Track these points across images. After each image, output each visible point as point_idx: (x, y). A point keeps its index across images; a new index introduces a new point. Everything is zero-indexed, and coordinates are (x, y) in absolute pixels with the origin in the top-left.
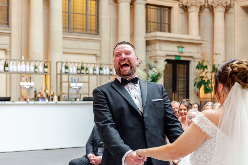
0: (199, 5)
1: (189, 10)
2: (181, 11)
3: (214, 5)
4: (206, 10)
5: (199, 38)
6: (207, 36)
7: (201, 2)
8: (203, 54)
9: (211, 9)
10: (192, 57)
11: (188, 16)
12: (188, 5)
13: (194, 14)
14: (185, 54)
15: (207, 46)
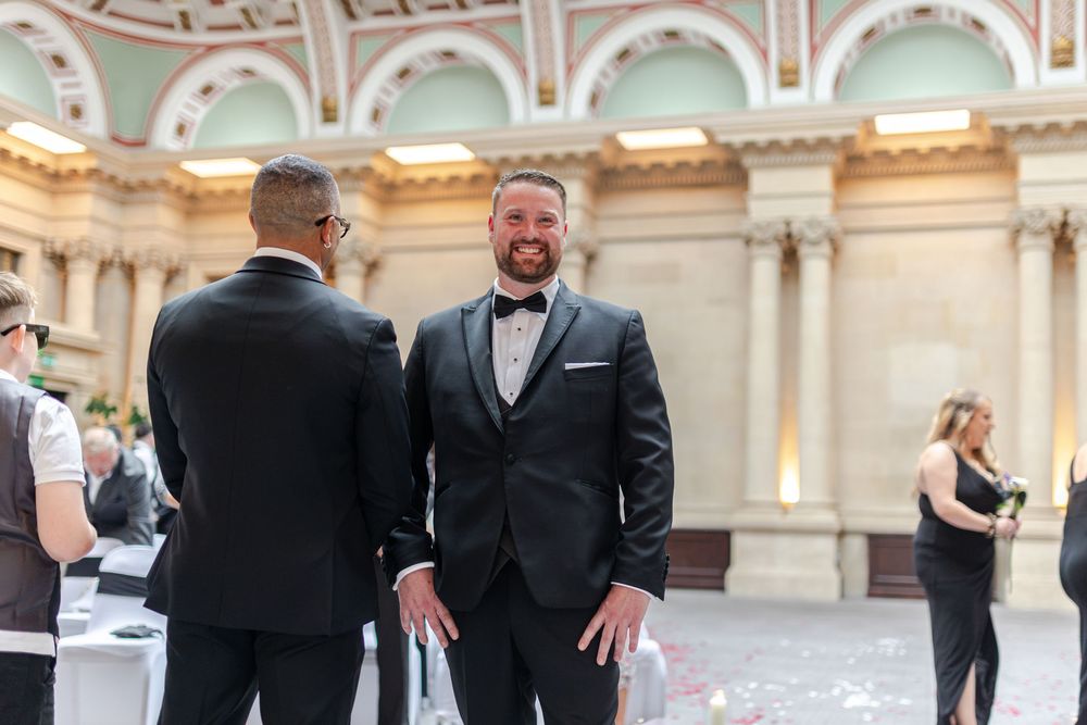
0: (98, 257)
1: (70, 266)
2: (48, 265)
3: (138, 263)
4: (115, 275)
5: (95, 336)
6: (115, 335)
7: (102, 251)
8: (103, 379)
9: (130, 271)
10: (74, 384)
11: (65, 282)
12: (68, 254)
13: (82, 279)
14: (58, 374)
15: (113, 360)
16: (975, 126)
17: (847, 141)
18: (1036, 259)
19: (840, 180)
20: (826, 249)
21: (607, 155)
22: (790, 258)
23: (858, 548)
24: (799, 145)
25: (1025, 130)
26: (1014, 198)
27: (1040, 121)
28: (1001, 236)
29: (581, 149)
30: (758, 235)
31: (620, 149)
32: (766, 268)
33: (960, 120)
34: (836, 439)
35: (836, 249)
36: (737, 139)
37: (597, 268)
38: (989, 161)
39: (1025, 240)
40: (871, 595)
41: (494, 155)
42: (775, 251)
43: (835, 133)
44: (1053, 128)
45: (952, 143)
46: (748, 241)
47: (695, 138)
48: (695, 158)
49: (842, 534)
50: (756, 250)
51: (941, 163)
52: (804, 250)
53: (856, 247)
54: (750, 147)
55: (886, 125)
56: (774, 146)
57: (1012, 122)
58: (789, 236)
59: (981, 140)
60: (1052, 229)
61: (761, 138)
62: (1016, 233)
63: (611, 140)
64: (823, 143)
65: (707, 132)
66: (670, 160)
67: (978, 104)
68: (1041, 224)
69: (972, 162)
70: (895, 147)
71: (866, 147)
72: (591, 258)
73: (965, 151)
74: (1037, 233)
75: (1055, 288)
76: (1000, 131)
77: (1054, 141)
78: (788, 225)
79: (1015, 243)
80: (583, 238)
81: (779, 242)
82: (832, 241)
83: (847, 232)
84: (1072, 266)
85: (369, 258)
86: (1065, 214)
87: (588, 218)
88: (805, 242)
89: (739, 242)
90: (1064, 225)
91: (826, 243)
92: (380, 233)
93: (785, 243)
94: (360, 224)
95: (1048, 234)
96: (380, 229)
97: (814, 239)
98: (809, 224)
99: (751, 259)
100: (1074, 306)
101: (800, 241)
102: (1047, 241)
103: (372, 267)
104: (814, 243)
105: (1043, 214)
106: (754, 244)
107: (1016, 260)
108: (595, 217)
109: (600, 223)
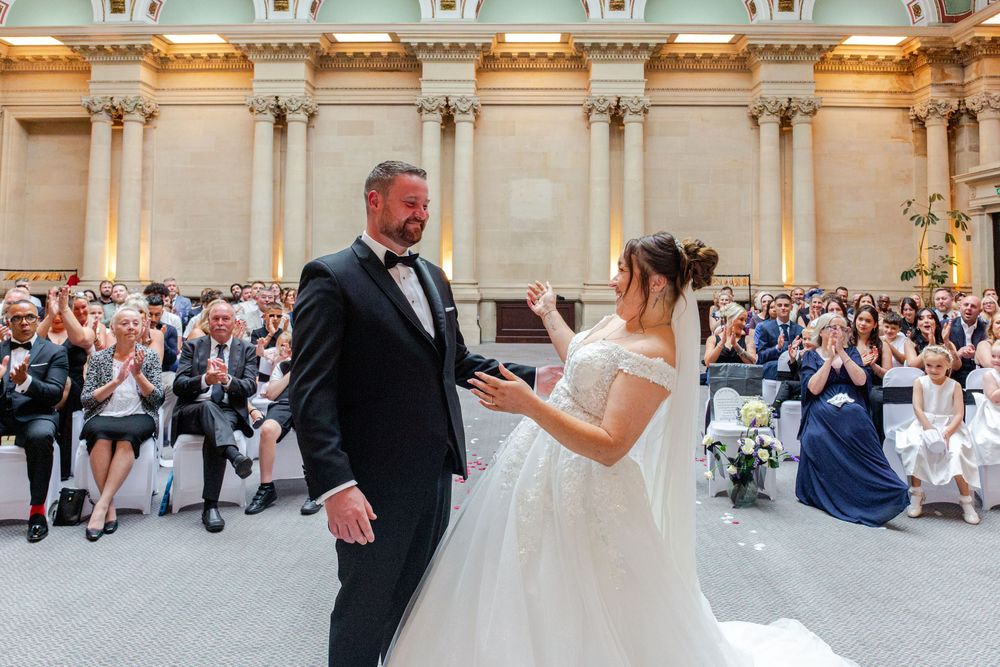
16: (564, 43)
17: (486, 46)
18: (601, 128)
19: (479, 71)
20: (471, 117)
21: (324, 46)
22: (448, 122)
23: (490, 309)
24: (454, 47)
25: (595, 47)
26: (587, 89)
27: (604, 42)
28: (579, 111)
29: (306, 42)
30: (427, 106)
31: (334, 42)
32: (432, 127)
33: (557, 38)
34: (477, 242)
35: (477, 117)
36: (414, 42)
37: (315, 122)
38: (573, 64)
39: (594, 116)
40: (498, 340)
41: (243, 42)
42: (438, 116)
43: (479, 42)
44: (611, 47)
45: (551, 52)
46: (420, 110)
47: (386, 38)
48: (384, 51)
49: (481, 301)
50: (426, 116)
51: (542, 63)
52: (457, 117)
53: (488, 114)
54: (422, 46)
55: (509, 38)
56: (438, 46)
57: (588, 42)
58: (447, 106)
59: (569, 51)
60: (609, 109)
61: (430, 42)
62: (590, 110)
63: (327, 36)
64: (471, 47)
65: (392, 35)
66: (367, 52)
67: (567, 29)
68: (605, 106)
69: (561, 64)
70: (515, 52)
71: (497, 51)
72: (311, 116)
73: (558, 56)
74: (601, 112)
75: (611, 147)
76: (580, 46)
77: (612, 55)
78: (447, 100)
79: (589, 117)
80: (307, 103)
81: (441, 110)
82: (475, 111)
83: (482, 105)
84: (622, 133)
85: (148, 111)
86: (619, 100)
87: (310, 89)
88: (458, 112)
89: (415, 109)
90: (618, 107)
91: (471, 112)
92: (156, 93)
93: (445, 111)
94: (141, 86)
95: (607, 112)
96: (156, 90)
97: (464, 110)
98: (460, 101)
99: (423, 122)
100: (622, 158)
101: (454, 110)
102: (607, 117)
103: (150, 117)
104: (464, 113)
105: (605, 100)
106: (424, 112)
107: (589, 128)
108: (314, 88)
109: (318, 92)
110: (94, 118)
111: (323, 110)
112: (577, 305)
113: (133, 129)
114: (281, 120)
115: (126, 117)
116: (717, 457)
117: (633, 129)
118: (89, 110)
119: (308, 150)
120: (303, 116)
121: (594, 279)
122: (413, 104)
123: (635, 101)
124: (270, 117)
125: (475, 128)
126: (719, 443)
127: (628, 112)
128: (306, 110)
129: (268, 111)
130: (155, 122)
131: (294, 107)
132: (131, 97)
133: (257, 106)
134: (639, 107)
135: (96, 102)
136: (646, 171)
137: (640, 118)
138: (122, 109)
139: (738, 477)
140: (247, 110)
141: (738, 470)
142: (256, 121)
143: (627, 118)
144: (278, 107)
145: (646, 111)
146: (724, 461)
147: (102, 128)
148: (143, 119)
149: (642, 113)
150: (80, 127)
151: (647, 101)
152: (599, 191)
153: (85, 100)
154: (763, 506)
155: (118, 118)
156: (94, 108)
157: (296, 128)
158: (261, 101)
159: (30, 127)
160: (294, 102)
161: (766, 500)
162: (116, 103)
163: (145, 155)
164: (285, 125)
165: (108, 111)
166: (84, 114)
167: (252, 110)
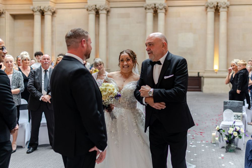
18: (211, 14)
20: (164, 11)
22: (156, 12)
28: (204, 8)
30: (148, 7)
32: (150, 15)
35: (166, 11)
37: (110, 14)
39: (209, 9)
42: (152, 11)
46: (146, 9)
50: (148, 11)
52: (159, 11)
53: (171, 10)
58: (155, 7)
60: (214, 7)
62: (207, 7)
68: (212, 6)
72: (108, 12)
74: (211, 8)
75: (215, 20)
78: (155, 5)
79: (206, 10)
80: (106, 7)
81: (153, 9)
82: (165, 9)
83: (169, 6)
84: (219, 15)
85: (53, 11)
86: (218, 3)
87: (107, 2)
88: (159, 9)
89: (144, 8)
90: (217, 6)
91: (164, 9)
92: (56, 5)
93: (154, 9)
94: (50, 2)
95: (214, 8)
96: (56, 3)
97: (161, 8)
98: (160, 5)
99: (146, 13)
100: (219, 25)
101: (158, 9)
102: (213, 10)
103: (54, 13)
104: (161, 9)
105: (212, 4)
106: (147, 9)
107: (207, 14)
108: (109, 2)
109: (111, 3)
110: (35, 13)
111: (112, 10)
112: (202, 78)
113: (48, 17)
114: (97, 13)
115: (45, 13)
116: (221, 134)
117: (223, 14)
118: (33, 11)
119: (107, 24)
120: (105, 12)
121: (208, 69)
122: (143, 7)
123: (224, 4)
124: (94, 12)
125: (165, 14)
126: (222, 129)
127: (221, 8)
128: (106, 10)
129: (93, 10)
130: (55, 15)
131: (102, 9)
132: (47, 6)
133: (89, 9)
134: (225, 6)
135: (35, 8)
136: (228, 29)
137: (226, 10)
138: (44, 11)
139: (228, 142)
140: (85, 10)
141: (228, 139)
142: (89, 14)
143: (221, 10)
144: (96, 9)
145: (228, 7)
146: (224, 135)
147: (38, 17)
148: (51, 14)
149: (226, 8)
150: (30, 17)
151: (228, 3)
152: (210, 37)
153: (31, 7)
154: (237, 152)
155: (42, 13)
156: (34, 10)
157: (103, 16)
158: (90, 7)
159: (15, 17)
160: (102, 7)
161: (239, 150)
162: (42, 8)
163: (52, 26)
164: (99, 15)
165: (39, 11)
166: (31, 12)
167: (87, 10)
